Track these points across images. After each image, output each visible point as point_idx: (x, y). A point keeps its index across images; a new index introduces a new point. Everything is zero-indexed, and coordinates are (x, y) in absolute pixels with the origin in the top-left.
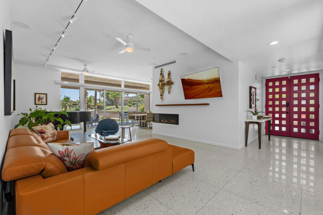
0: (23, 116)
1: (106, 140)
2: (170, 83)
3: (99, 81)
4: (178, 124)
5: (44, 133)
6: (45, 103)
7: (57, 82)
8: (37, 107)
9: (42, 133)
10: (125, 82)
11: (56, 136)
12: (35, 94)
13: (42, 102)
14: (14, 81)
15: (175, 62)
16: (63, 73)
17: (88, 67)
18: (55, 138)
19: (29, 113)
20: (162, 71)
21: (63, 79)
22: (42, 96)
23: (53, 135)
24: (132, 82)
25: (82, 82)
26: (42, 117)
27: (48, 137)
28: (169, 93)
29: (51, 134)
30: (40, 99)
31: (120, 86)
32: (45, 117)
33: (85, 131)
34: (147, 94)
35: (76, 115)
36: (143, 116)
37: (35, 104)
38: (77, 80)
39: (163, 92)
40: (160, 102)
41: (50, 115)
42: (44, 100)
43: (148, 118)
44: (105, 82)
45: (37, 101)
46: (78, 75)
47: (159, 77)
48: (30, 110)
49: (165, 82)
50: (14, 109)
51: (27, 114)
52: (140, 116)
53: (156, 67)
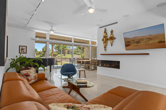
0: (12, 61)
1: (78, 83)
2: (112, 38)
3: (58, 38)
4: (119, 69)
5: (29, 76)
6: (25, 52)
7: (33, 39)
8: (20, 55)
9: (27, 76)
10: (75, 39)
11: (37, 78)
12: (20, 46)
13: (23, 52)
14: (7, 36)
15: (117, 23)
16: (36, 33)
17: (54, 28)
18: (36, 80)
19: (16, 59)
20: (105, 30)
21: (36, 37)
22: (23, 47)
23: (35, 77)
24: (78, 39)
25: (48, 38)
26: (25, 62)
27: (32, 79)
28: (112, 46)
29: (34, 77)
30: (22, 49)
31: (71, 41)
32: (27, 63)
33: (50, 71)
34: (87, 47)
35: (46, 61)
36: (87, 62)
37: (20, 53)
38: (45, 38)
39: (106, 45)
40: (104, 52)
41: (30, 61)
42: (25, 50)
43: (91, 63)
44: (61, 39)
45: (21, 51)
46: (45, 34)
47: (103, 34)
48: (17, 57)
49: (108, 38)
50: (7, 57)
51: (14, 60)
52: (85, 62)
53: (100, 28)
